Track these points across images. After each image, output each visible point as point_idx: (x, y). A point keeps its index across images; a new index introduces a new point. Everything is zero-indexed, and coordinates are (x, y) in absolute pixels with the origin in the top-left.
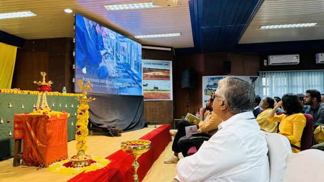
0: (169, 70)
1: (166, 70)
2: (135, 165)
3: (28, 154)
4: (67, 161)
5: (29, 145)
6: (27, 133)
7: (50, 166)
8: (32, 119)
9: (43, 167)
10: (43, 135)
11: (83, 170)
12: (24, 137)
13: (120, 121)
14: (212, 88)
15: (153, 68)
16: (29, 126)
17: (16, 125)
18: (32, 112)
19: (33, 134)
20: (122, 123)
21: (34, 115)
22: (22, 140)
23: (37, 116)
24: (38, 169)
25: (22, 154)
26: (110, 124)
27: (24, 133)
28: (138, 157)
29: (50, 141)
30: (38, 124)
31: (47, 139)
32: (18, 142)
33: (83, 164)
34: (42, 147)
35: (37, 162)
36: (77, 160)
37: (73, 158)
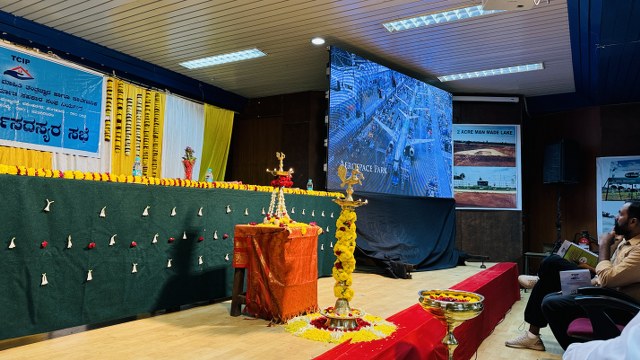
0: (514, 145)
1: (506, 144)
2: (449, 342)
3: (255, 297)
4: (316, 316)
5: (257, 279)
6: (254, 259)
7: (289, 322)
8: (262, 233)
9: (278, 323)
10: (279, 263)
11: (348, 338)
12: (249, 265)
13: (406, 248)
14: (623, 185)
15: (477, 140)
16: (257, 246)
17: (237, 244)
18: (262, 222)
19: (263, 261)
20: (410, 252)
21: (265, 228)
22: (246, 270)
23: (270, 229)
24: (269, 326)
25: (245, 294)
26: (388, 253)
27: (250, 259)
28: (455, 325)
29: (291, 276)
30: (272, 243)
31: (284, 272)
32: (239, 273)
33: (346, 324)
34: (276, 285)
35: (268, 311)
36: (336, 316)
37: (327, 310)
